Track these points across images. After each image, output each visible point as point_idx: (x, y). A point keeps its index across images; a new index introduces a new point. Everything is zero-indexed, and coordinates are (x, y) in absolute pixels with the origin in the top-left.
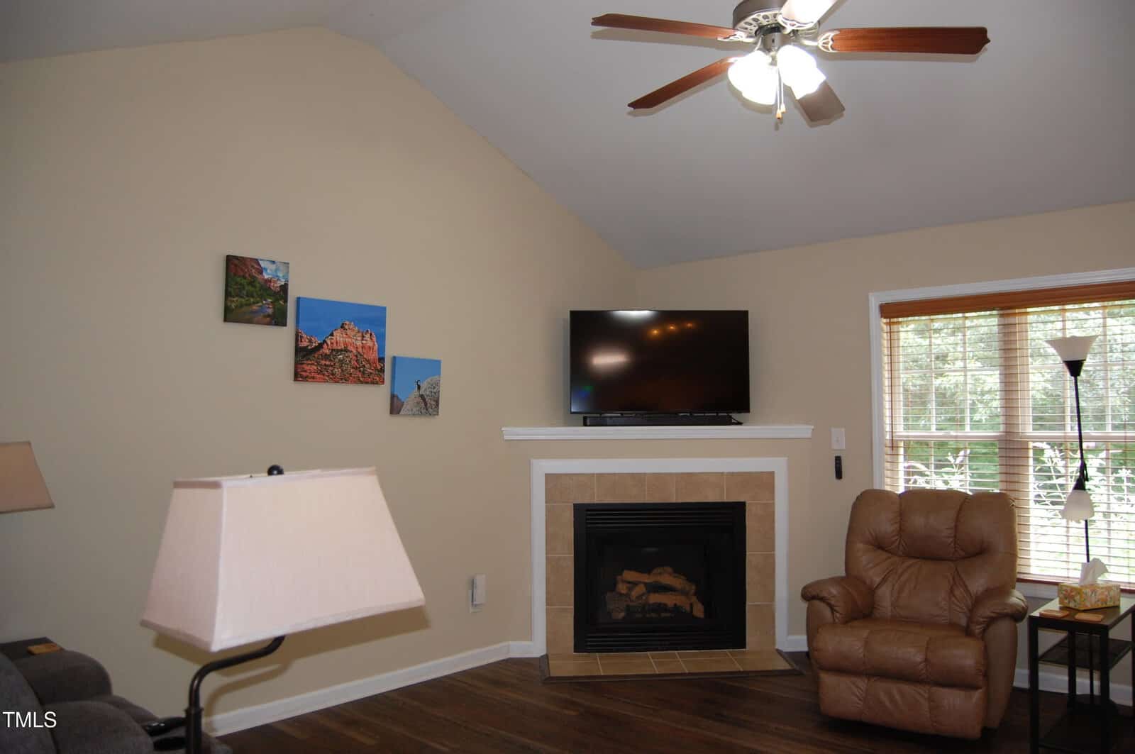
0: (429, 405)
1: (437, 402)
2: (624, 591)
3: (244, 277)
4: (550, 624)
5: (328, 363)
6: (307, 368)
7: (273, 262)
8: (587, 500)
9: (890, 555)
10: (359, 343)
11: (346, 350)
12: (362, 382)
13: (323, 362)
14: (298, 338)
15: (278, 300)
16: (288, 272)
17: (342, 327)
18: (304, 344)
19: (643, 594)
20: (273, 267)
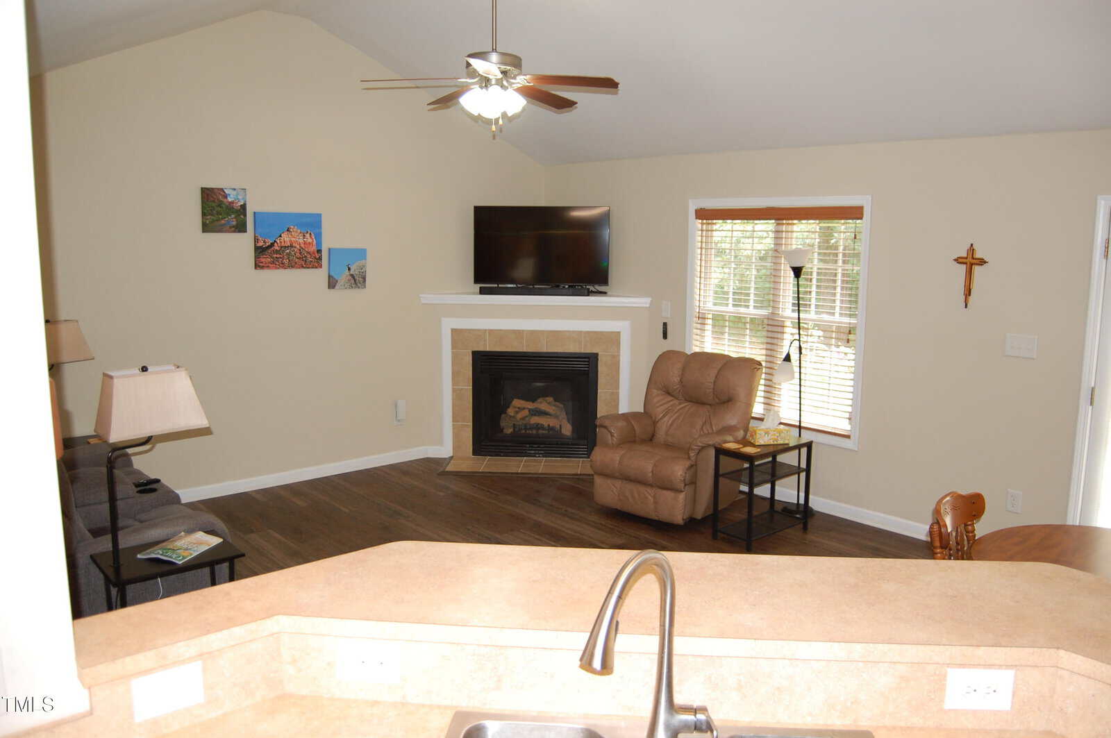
0: (358, 280)
1: (364, 279)
2: (512, 414)
3: (214, 201)
4: (456, 436)
5: (278, 256)
6: (263, 260)
7: (235, 189)
8: (481, 349)
9: (672, 398)
10: (301, 241)
11: (291, 246)
12: (305, 268)
13: (275, 256)
14: (256, 240)
15: (239, 215)
16: (245, 195)
17: (288, 230)
18: (260, 244)
19: (527, 417)
20: (235, 193)
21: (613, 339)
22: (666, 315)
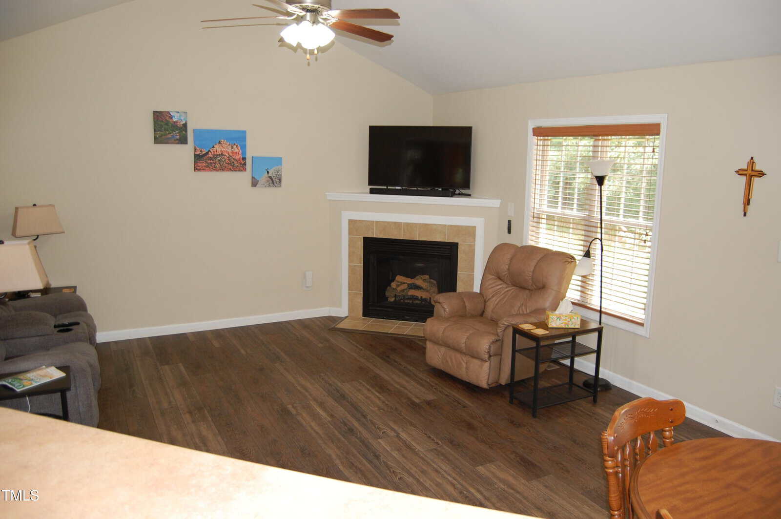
0: (275, 181)
1: (280, 180)
2: (394, 287)
3: (162, 121)
4: (351, 300)
5: (212, 161)
6: (199, 165)
7: (178, 112)
8: (370, 235)
9: (502, 282)
10: (230, 151)
11: (222, 154)
12: (232, 171)
13: (209, 161)
14: (195, 150)
15: (182, 131)
16: (187, 117)
17: (219, 143)
18: (198, 153)
19: (406, 289)
20: (178, 115)
21: (470, 232)
22: (511, 214)
